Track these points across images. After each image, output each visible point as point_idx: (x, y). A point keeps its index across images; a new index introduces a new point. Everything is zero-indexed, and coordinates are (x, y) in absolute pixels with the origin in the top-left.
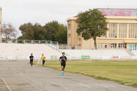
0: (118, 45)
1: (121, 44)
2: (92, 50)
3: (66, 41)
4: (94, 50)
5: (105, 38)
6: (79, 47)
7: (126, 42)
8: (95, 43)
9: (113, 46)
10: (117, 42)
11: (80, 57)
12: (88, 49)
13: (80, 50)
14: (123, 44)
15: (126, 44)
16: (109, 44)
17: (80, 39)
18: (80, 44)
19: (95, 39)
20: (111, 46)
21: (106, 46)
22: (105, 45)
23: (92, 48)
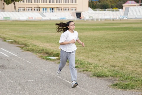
0: (33, 9)
1: (36, 8)
2: (13, 13)
4: (14, 13)
5: (23, 3)
6: (3, 10)
7: (39, 6)
8: (15, 7)
9: (30, 9)
10: (33, 6)
11: (3, 18)
12: (10, 12)
13: (4, 13)
14: (38, 8)
15: (39, 8)
16: (27, 8)
17: (3, 4)
18: (4, 8)
19: (14, 4)
20: (28, 10)
21: (24, 9)
22: (23, 9)
23: (13, 11)
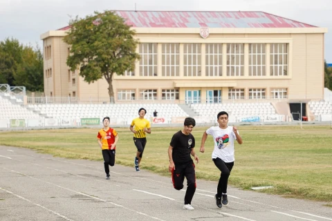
0: (160, 93)
1: (168, 91)
2: (104, 105)
3: (40, 86)
4: (107, 105)
5: (130, 77)
6: (72, 97)
7: (178, 85)
8: (110, 89)
9: (150, 95)
10: (159, 86)
11: (78, 121)
12: (94, 102)
13: (76, 105)
14: (173, 91)
15: (178, 89)
16: (141, 90)
17: (74, 80)
18: (74, 93)
19: (109, 80)
20: (146, 96)
21: (133, 95)
22: (131, 93)
23: (104, 100)
